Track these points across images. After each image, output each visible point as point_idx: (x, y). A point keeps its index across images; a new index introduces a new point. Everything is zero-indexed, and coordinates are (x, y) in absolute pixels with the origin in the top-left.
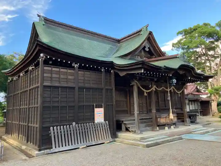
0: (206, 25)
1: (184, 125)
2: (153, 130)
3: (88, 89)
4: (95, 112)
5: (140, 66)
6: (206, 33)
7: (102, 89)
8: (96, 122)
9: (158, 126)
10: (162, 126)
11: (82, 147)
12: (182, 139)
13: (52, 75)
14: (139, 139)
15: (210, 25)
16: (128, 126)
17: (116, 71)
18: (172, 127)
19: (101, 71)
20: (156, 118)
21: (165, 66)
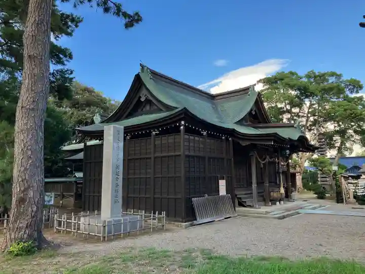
0: (292, 73)
1: (289, 201)
2: (265, 205)
3: (214, 158)
4: (220, 184)
5: (273, 138)
6: (296, 86)
7: (223, 159)
8: (220, 194)
9: (271, 201)
10: (274, 201)
11: (218, 220)
12: (299, 214)
13: (189, 144)
14: (265, 213)
15: (297, 74)
16: (244, 200)
17: (236, 139)
18: (282, 202)
19: (222, 139)
20: (270, 193)
21: (289, 138)
